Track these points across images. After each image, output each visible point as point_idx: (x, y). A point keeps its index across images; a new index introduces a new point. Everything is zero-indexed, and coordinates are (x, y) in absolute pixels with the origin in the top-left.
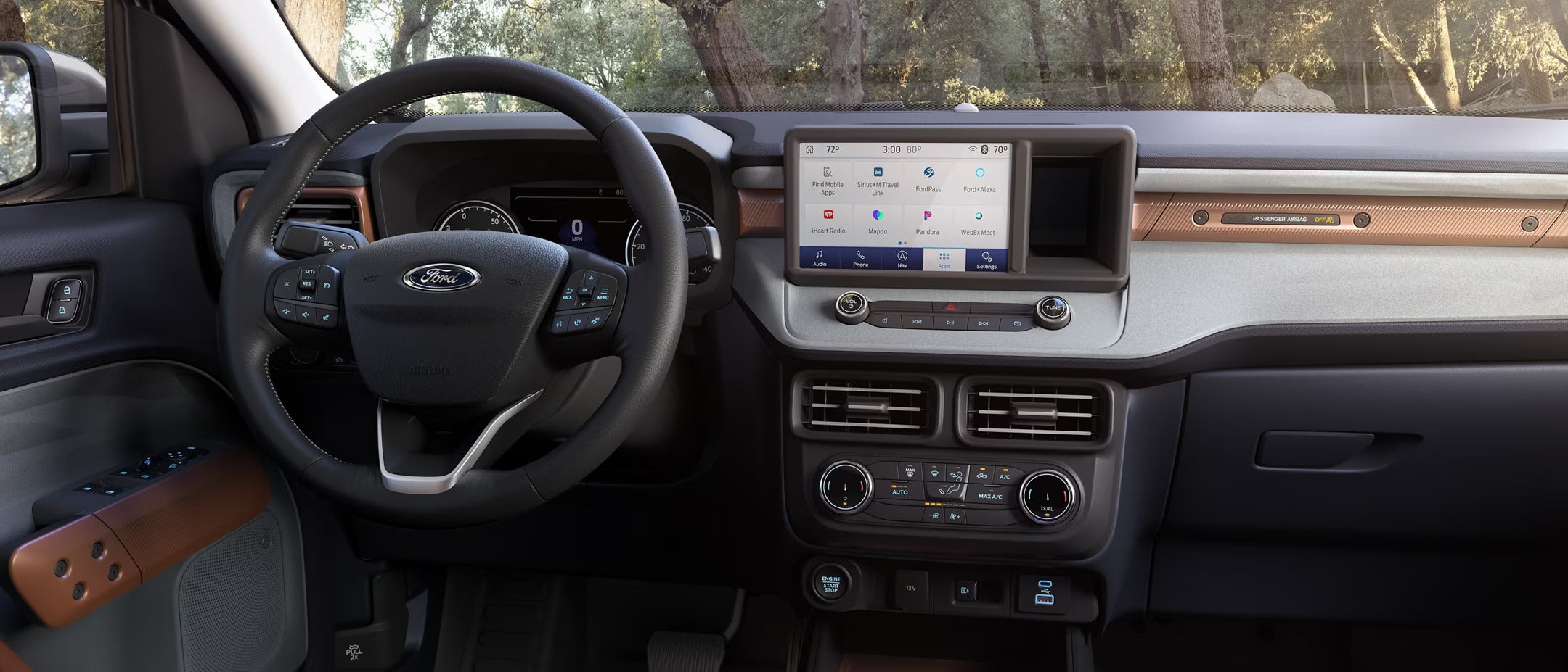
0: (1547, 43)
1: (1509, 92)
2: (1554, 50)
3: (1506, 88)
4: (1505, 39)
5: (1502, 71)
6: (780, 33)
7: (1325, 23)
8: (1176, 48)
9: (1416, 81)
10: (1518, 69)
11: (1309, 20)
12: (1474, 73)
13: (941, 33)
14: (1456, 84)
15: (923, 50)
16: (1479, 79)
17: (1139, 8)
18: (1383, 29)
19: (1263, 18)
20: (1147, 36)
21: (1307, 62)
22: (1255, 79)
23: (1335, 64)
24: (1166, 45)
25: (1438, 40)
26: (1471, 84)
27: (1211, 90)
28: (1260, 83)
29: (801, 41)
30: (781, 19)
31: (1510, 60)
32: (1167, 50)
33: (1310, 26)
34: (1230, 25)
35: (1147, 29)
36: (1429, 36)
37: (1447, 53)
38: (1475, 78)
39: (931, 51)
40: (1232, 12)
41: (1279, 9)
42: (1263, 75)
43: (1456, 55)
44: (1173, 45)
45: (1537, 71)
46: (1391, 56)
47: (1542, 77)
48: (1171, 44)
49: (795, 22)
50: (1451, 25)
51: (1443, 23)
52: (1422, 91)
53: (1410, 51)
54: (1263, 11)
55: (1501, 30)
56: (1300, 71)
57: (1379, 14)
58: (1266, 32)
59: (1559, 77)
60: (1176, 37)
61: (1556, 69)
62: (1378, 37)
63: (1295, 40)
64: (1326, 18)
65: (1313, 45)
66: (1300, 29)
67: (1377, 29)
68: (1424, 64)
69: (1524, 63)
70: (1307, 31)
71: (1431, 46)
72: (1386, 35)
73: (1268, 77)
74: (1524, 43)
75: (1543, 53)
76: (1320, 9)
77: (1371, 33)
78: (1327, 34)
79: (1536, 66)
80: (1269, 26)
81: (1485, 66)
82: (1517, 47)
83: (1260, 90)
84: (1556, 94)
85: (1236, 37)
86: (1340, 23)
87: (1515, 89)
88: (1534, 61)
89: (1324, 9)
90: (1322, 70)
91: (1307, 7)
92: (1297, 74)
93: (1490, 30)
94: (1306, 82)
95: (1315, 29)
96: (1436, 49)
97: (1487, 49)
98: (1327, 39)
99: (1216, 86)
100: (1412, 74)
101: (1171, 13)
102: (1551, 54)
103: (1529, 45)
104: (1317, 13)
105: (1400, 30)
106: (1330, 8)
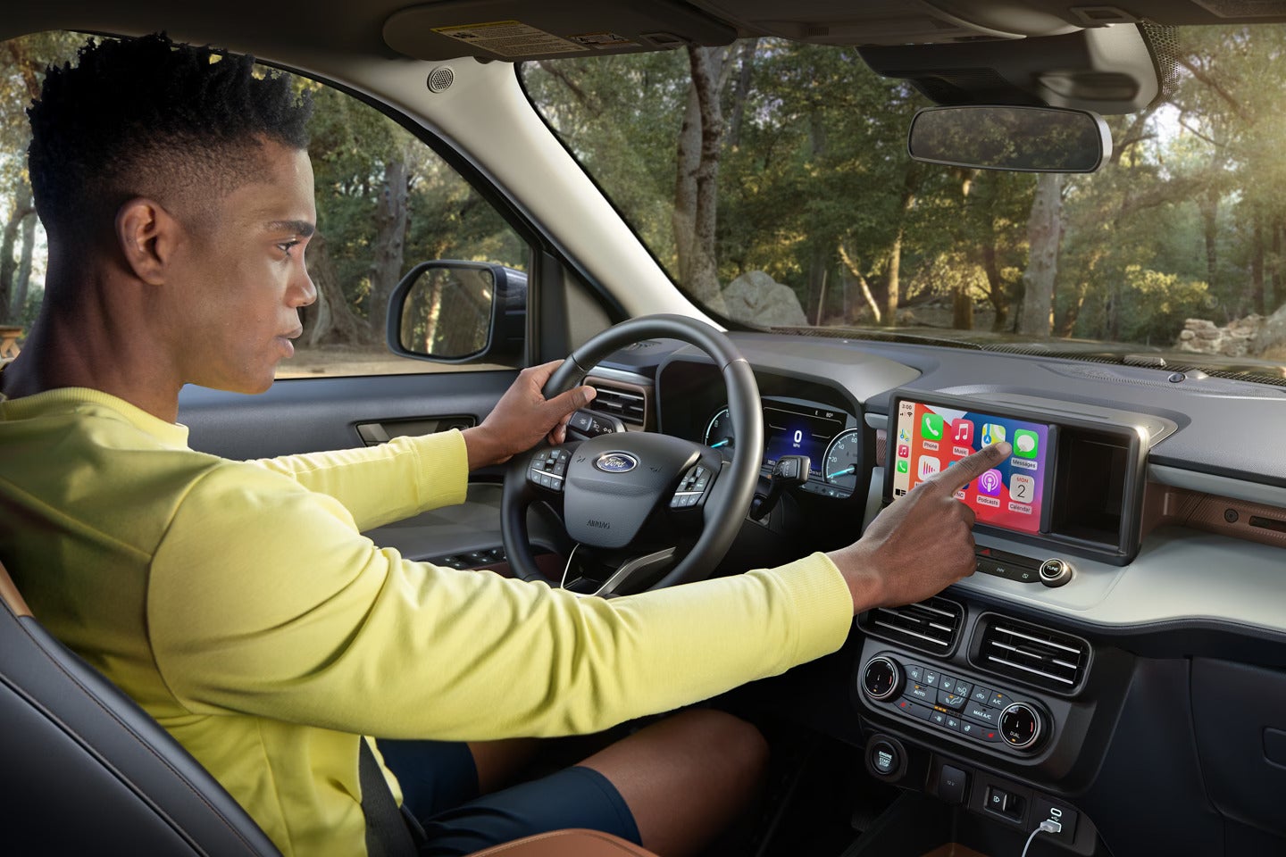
0: (977, 279)
1: (938, 305)
2: (981, 284)
3: (937, 301)
4: (943, 271)
5: (936, 291)
6: (337, 219)
7: (800, 242)
8: (672, 246)
9: (866, 288)
10: (949, 291)
11: (786, 238)
12: (913, 289)
13: (475, 225)
14: (897, 293)
15: (458, 235)
16: (916, 294)
17: (647, 218)
18: (847, 251)
19: (749, 233)
20: (650, 237)
21: (779, 265)
22: (734, 272)
23: (802, 269)
24: (664, 244)
25: (890, 264)
26: (909, 296)
27: (696, 277)
28: (737, 276)
29: (354, 225)
30: (340, 210)
31: (944, 285)
32: (664, 247)
33: (787, 242)
34: (719, 235)
35: (650, 231)
36: (882, 260)
37: (895, 274)
38: (913, 292)
39: (464, 235)
40: (723, 227)
41: (762, 228)
42: (740, 271)
43: (901, 274)
44: (670, 244)
45: (964, 296)
46: (849, 269)
47: (966, 300)
48: (668, 243)
49: (350, 212)
50: (902, 256)
51: (896, 254)
52: (868, 295)
53: (865, 268)
54: (750, 228)
55: (942, 265)
56: (773, 269)
57: (845, 241)
58: (750, 242)
59: (980, 301)
60: (673, 239)
61: (979, 296)
62: (841, 255)
63: (773, 251)
64: (801, 238)
65: (787, 255)
66: (778, 243)
67: (842, 251)
68: (874, 277)
69: (955, 289)
70: (784, 245)
71: (883, 268)
72: (848, 255)
73: (745, 272)
74: (958, 276)
75: (972, 285)
76: (797, 232)
77: (836, 252)
78: (800, 249)
79: (964, 291)
80: (752, 238)
81: (923, 286)
82: (953, 277)
83: (737, 280)
84: (975, 311)
85: (724, 243)
86: (811, 243)
87: (943, 303)
88: (964, 288)
89: (801, 233)
90: (790, 271)
91: (787, 229)
92: (769, 272)
93: (933, 263)
94: (776, 279)
95: (790, 245)
96: (886, 271)
97: (928, 275)
98: (799, 252)
99: (701, 274)
100: (863, 283)
101: (673, 223)
102: (978, 286)
103: (962, 277)
104: (795, 234)
105: (860, 253)
106: (805, 232)
